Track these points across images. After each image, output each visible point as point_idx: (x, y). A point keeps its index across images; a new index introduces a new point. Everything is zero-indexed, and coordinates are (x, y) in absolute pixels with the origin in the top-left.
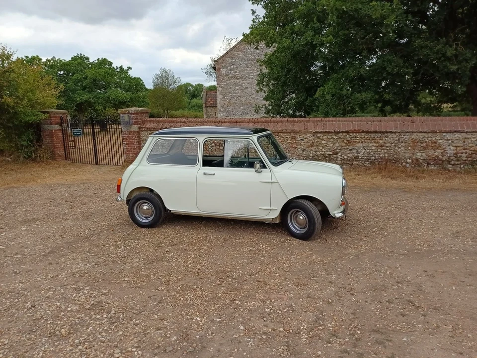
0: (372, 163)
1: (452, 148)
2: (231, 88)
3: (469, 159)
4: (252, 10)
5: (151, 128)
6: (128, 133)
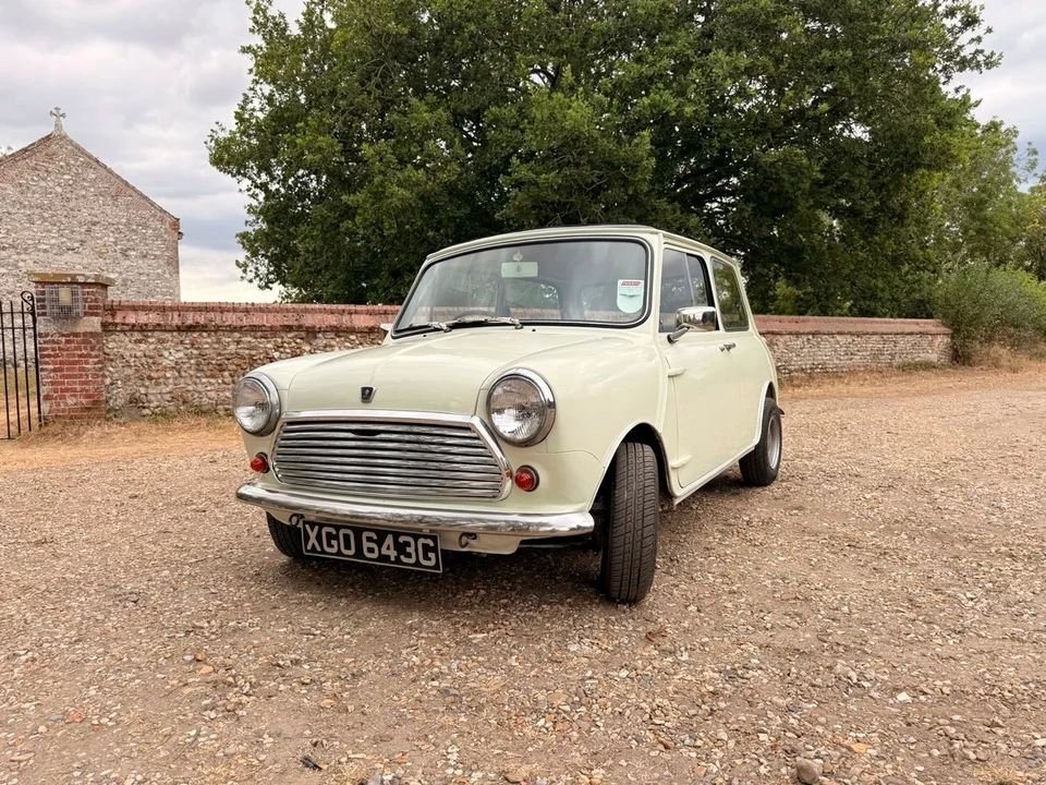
5: (146, 325)
6: (63, 339)
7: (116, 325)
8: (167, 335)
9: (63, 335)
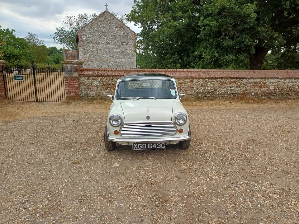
0: (235, 96)
2: (89, 49)
5: (89, 75)
6: (70, 78)
7: (82, 75)
8: (94, 78)
9: (70, 77)
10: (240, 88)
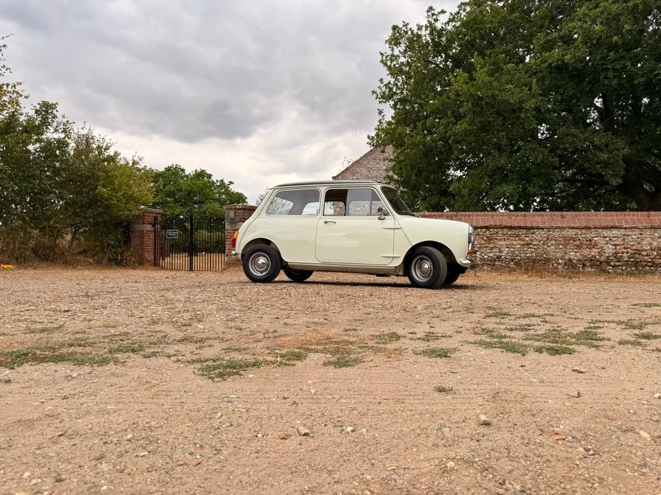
0: (518, 264)
1: (610, 247)
3: (632, 260)
4: (378, 109)
9: (232, 230)
10: (529, 248)
